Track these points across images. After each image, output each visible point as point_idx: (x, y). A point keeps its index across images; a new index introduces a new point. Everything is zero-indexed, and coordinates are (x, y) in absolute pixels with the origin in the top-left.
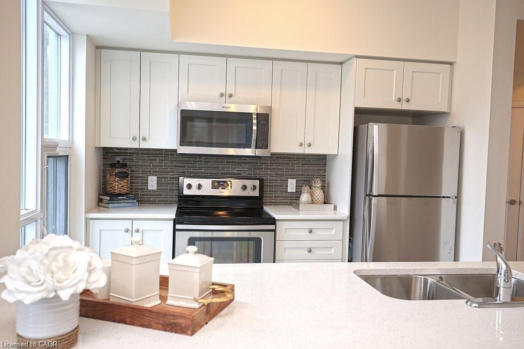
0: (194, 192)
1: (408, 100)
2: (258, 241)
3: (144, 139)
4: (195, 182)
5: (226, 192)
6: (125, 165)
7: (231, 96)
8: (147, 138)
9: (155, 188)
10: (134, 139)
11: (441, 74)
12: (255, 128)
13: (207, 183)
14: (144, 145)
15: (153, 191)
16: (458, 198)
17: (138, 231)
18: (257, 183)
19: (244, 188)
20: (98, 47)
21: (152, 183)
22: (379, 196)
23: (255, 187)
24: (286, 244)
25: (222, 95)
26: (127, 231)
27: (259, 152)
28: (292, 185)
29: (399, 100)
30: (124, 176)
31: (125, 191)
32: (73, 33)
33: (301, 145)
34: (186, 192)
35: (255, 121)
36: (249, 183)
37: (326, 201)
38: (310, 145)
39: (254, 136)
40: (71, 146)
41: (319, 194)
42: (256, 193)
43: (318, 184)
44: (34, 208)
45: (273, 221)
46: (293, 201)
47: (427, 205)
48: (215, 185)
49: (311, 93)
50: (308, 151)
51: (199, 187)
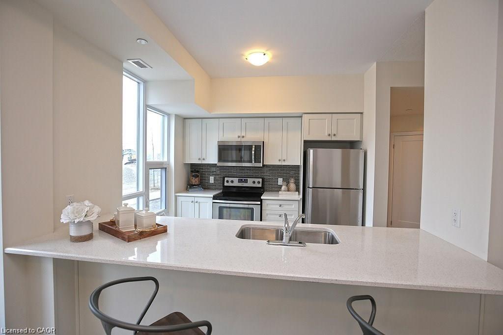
0: (230, 184)
1: (335, 135)
2: (252, 209)
3: (204, 159)
4: (230, 179)
5: (245, 185)
6: (198, 172)
7: (243, 137)
8: (205, 158)
9: (213, 182)
10: (199, 159)
11: (355, 120)
12: (253, 152)
13: (236, 180)
14: (204, 162)
15: (212, 183)
16: (364, 189)
17: (197, 202)
18: (260, 180)
19: (254, 182)
20: (185, 119)
21: (212, 180)
22: (313, 188)
23: (259, 182)
24: (268, 212)
25: (239, 137)
26: (192, 202)
27: (257, 165)
28: (280, 181)
29: (329, 135)
30: (196, 176)
31: (197, 183)
32: (169, 114)
33: (280, 160)
34: (226, 184)
35: (253, 149)
36: (257, 180)
37: (298, 190)
38: (284, 160)
39: (253, 157)
40: (168, 163)
41: (292, 186)
42: (260, 185)
43: (292, 181)
44: (142, 190)
45: (261, 200)
46: (280, 189)
47: (343, 193)
48: (240, 181)
49: (285, 133)
50: (284, 164)
51: (232, 182)
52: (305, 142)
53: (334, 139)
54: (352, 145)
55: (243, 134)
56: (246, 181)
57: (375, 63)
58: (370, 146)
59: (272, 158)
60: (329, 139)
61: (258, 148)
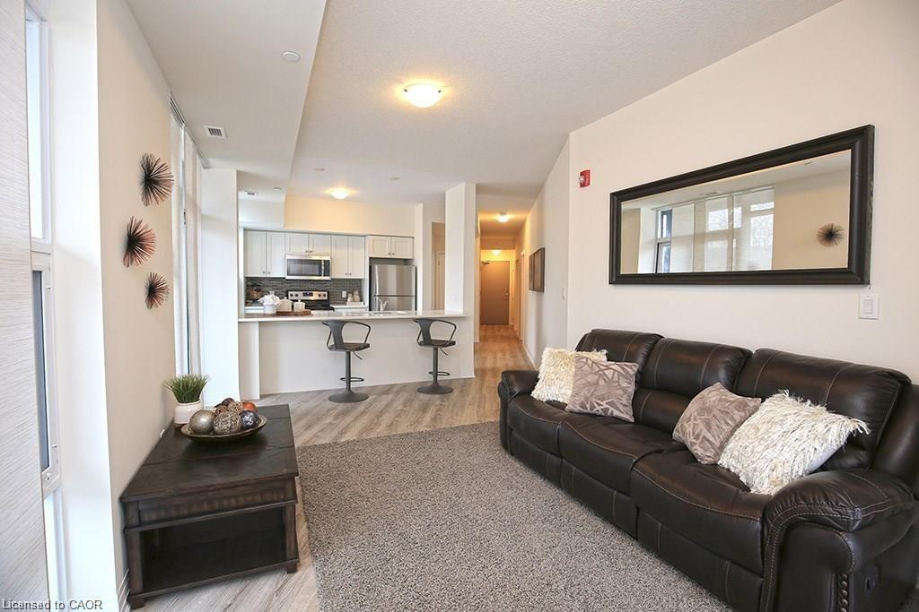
0: (294, 298)
1: (393, 254)
4: (294, 293)
5: (311, 298)
6: (258, 285)
7: (311, 252)
8: (270, 272)
10: (263, 272)
11: (408, 242)
12: (323, 267)
13: (301, 294)
14: (269, 276)
16: (416, 296)
18: (326, 293)
19: (320, 296)
22: (379, 295)
23: (324, 295)
25: (307, 252)
27: (326, 278)
28: (344, 294)
29: (390, 253)
30: (259, 291)
33: (346, 274)
34: (290, 298)
35: (323, 264)
36: (322, 293)
37: (361, 300)
38: (350, 274)
39: (323, 270)
41: (357, 297)
42: (326, 298)
43: (356, 293)
45: (333, 309)
46: (344, 301)
47: (399, 300)
48: (304, 295)
49: (350, 250)
50: (350, 277)
51: (297, 295)
52: (370, 258)
53: (393, 257)
54: (406, 262)
55: (311, 249)
56: (311, 295)
57: (421, 205)
58: (419, 263)
59: (338, 273)
60: (389, 257)
61: (327, 262)
